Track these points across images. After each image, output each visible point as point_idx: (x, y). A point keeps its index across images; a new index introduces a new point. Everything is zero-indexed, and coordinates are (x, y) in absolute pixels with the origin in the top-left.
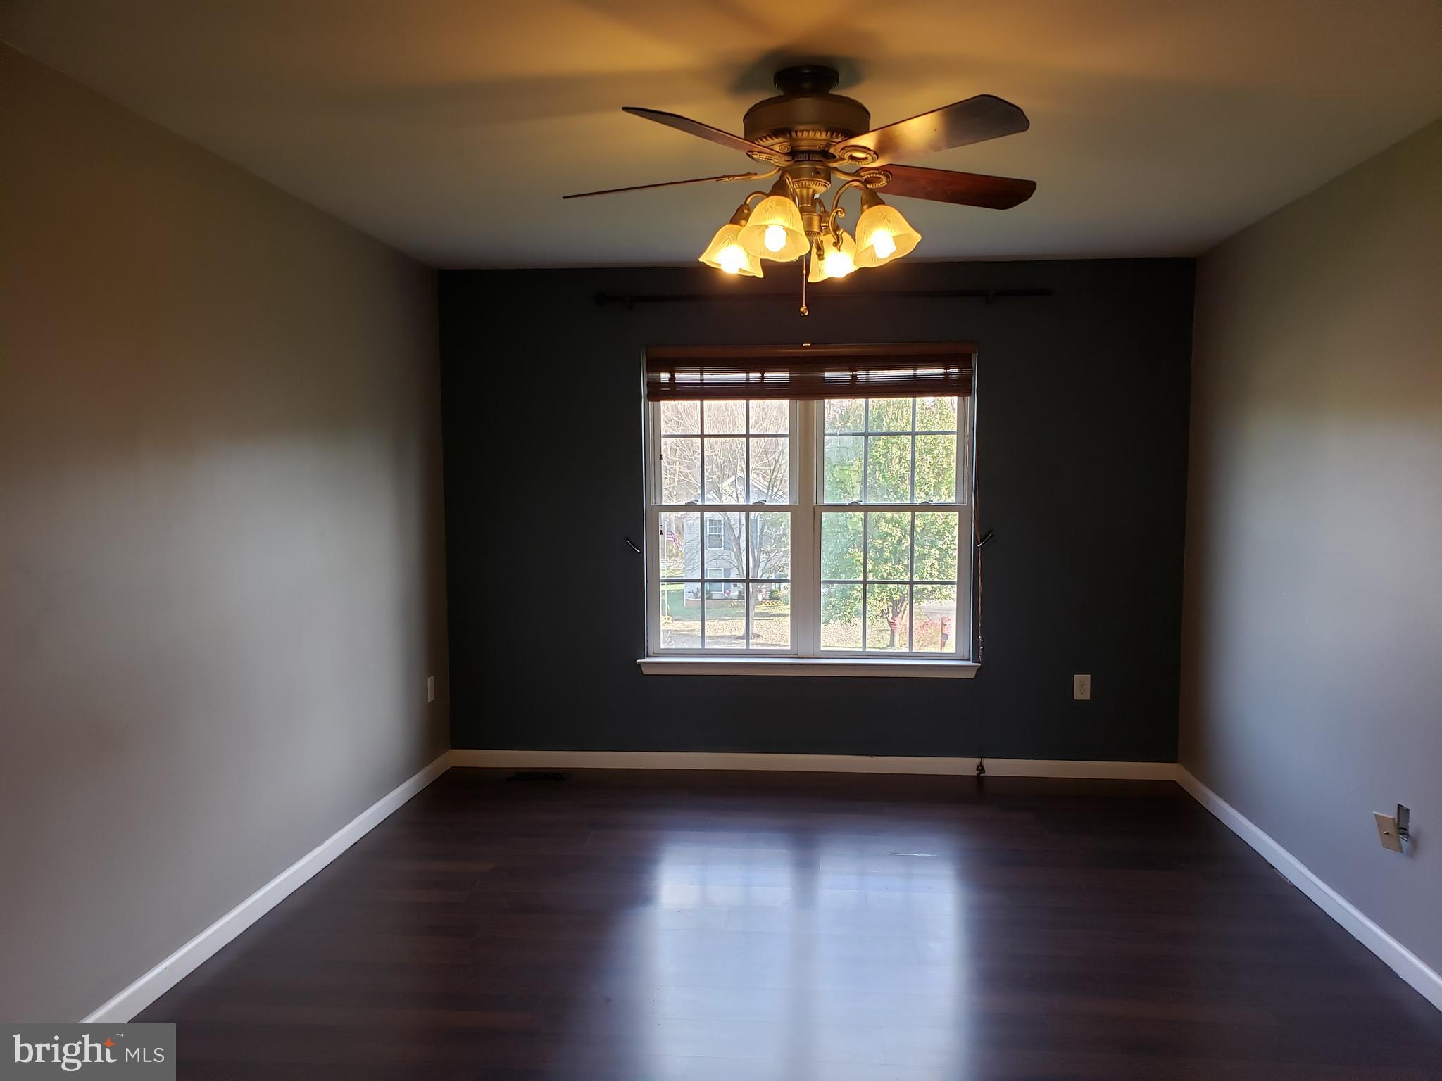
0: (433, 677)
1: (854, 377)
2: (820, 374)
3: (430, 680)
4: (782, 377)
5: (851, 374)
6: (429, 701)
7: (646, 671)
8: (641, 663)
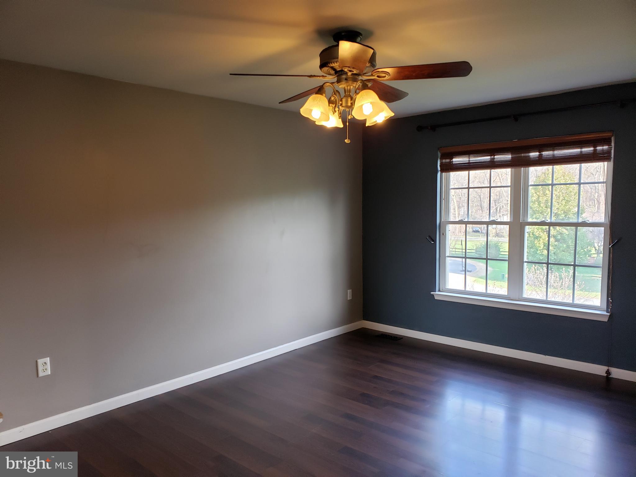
0: (351, 290)
1: (540, 156)
2: (527, 155)
3: (349, 291)
4: (508, 157)
5: (538, 154)
6: (348, 299)
7: (436, 298)
8: (434, 294)
